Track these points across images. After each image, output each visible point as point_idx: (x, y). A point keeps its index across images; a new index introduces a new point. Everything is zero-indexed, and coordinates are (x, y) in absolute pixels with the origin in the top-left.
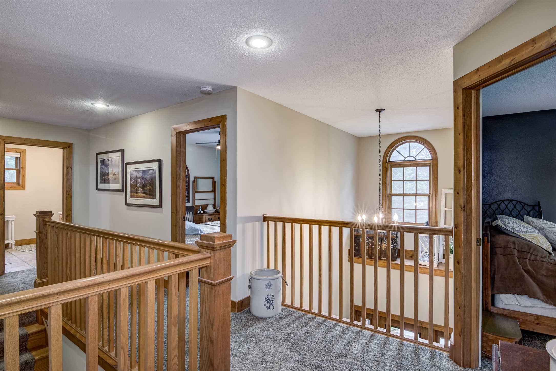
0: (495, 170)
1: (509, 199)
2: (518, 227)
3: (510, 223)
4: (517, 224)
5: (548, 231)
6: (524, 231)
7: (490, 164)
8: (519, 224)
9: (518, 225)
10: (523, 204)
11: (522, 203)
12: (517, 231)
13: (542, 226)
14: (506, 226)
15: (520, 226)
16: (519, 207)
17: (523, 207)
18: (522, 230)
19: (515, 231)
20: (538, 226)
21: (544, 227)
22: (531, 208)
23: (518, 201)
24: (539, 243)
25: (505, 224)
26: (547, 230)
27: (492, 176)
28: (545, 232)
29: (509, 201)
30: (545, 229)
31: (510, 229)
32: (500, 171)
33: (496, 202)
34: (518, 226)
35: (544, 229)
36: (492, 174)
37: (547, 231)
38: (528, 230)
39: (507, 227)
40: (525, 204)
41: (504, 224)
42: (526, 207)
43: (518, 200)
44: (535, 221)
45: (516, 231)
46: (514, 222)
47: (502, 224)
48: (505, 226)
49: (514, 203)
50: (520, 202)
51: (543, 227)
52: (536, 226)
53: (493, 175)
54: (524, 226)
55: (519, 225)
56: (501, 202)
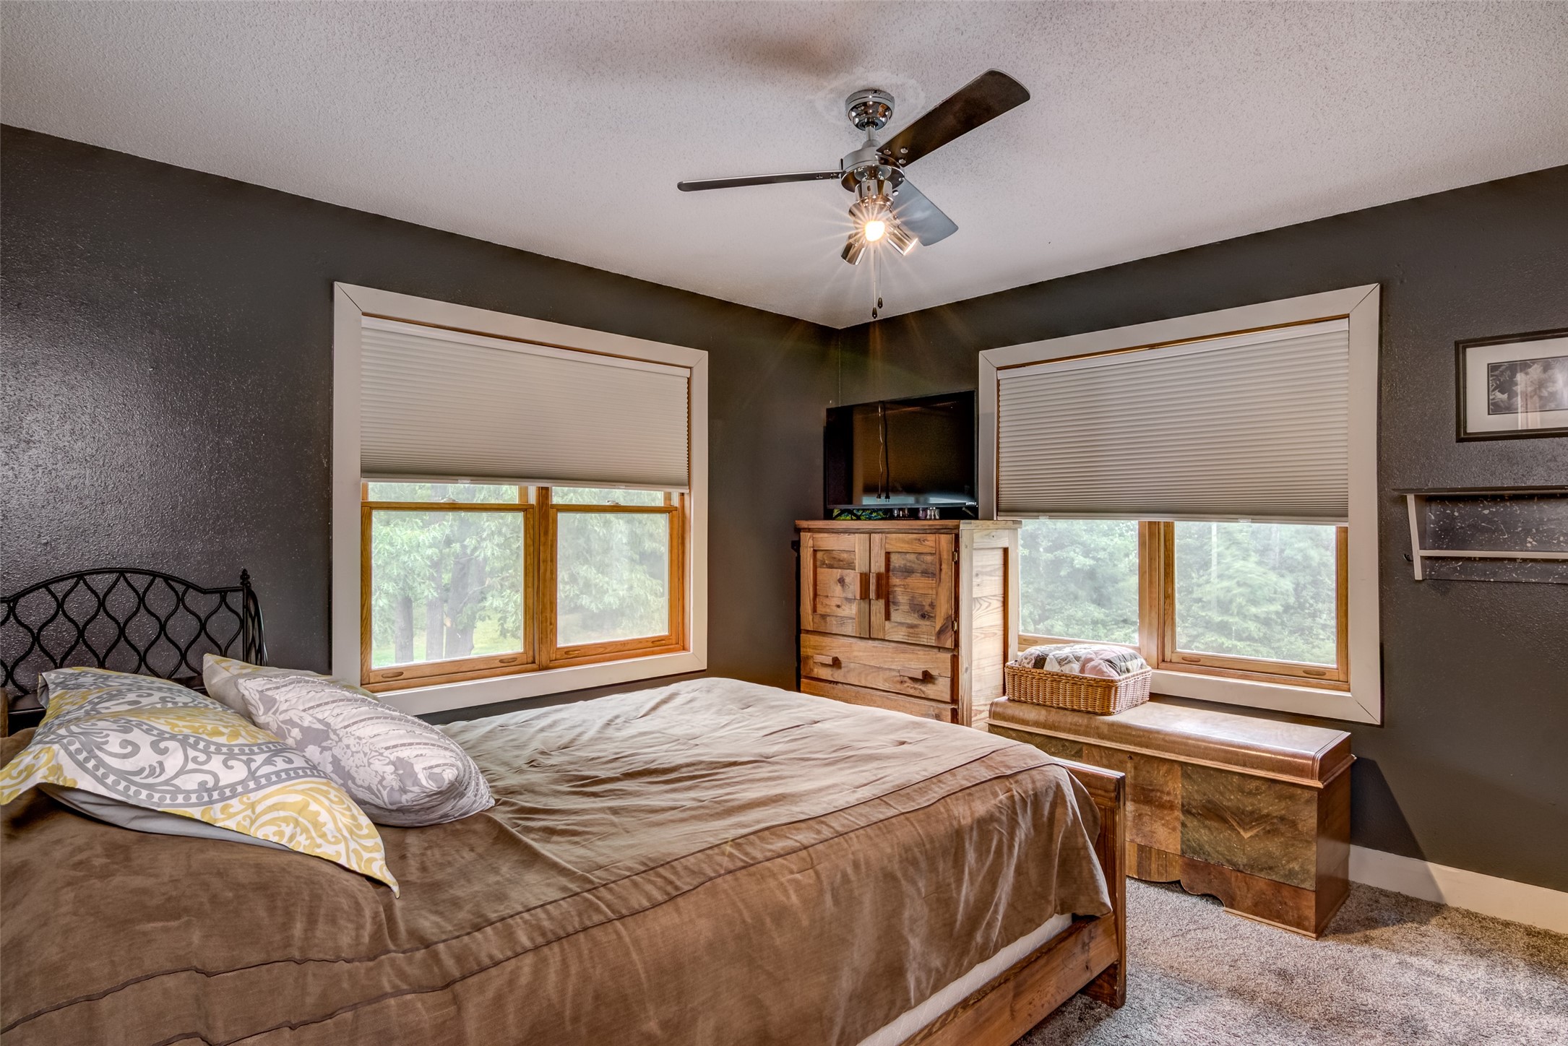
0: (40, 417)
1: (114, 564)
2: (191, 766)
3: (136, 748)
4: (184, 742)
5: (351, 741)
6: (233, 787)
7: (13, 382)
8: (197, 743)
9: (192, 753)
10: (180, 588)
11: (172, 583)
12: (187, 793)
13: (320, 717)
14: (110, 781)
15: (202, 757)
16: (160, 600)
17: (180, 600)
18: (217, 780)
19: (174, 798)
20: (294, 725)
21: (328, 725)
22: (216, 598)
23: (155, 575)
24: (319, 841)
25: (101, 763)
26: (346, 741)
27: (23, 445)
28: (337, 751)
29: (114, 576)
30: (335, 732)
31: (137, 793)
32: (68, 427)
33: (46, 585)
34: (195, 760)
35: (328, 738)
36: (24, 436)
37: (348, 747)
38: (253, 766)
39: (117, 783)
40: (189, 586)
41: (90, 765)
42: (191, 598)
43: (157, 568)
44: (280, 695)
45: (180, 799)
46: (162, 736)
47: (81, 765)
48: (101, 781)
49: (140, 582)
50: (167, 579)
51: (320, 721)
52: (284, 722)
53: (28, 442)
54: (230, 747)
55: (194, 747)
56: (72, 582)
